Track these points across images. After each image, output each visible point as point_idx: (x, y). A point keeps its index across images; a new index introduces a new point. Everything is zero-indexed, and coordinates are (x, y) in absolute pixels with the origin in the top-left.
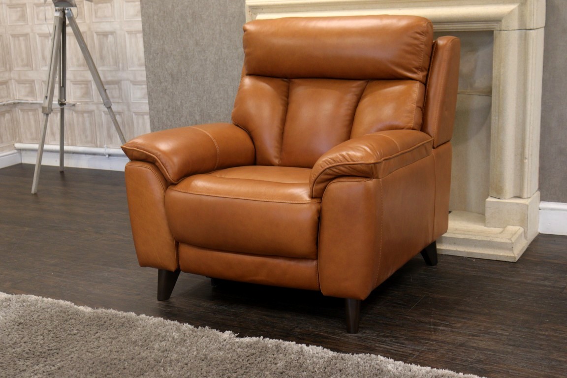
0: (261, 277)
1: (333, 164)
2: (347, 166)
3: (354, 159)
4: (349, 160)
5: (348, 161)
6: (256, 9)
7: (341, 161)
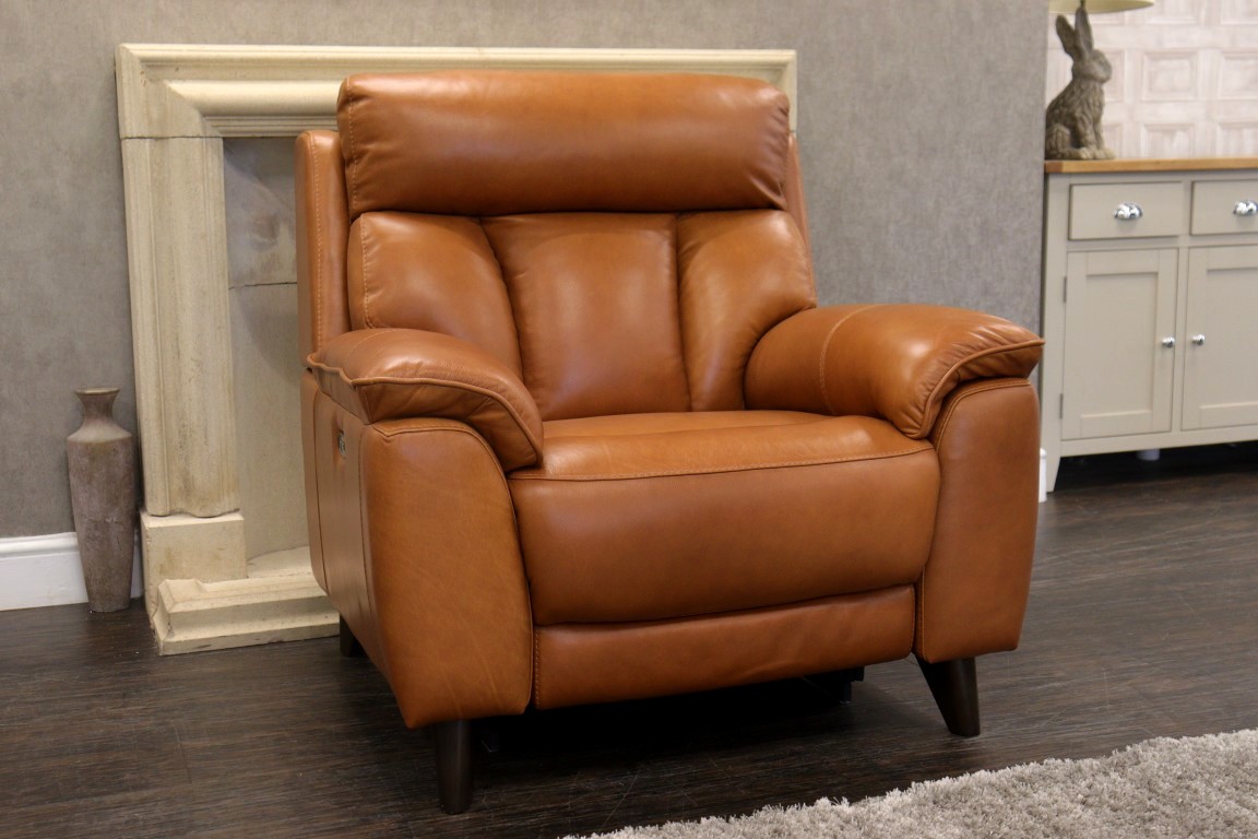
0: (787, 659)
1: (971, 354)
2: (1001, 354)
3: (1017, 339)
4: (1005, 341)
5: (1002, 344)
6: (158, 67)
7: (989, 347)
